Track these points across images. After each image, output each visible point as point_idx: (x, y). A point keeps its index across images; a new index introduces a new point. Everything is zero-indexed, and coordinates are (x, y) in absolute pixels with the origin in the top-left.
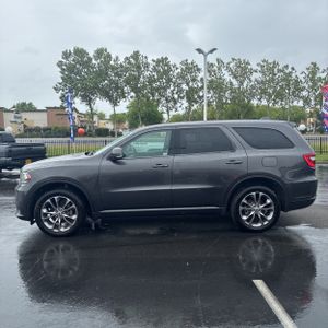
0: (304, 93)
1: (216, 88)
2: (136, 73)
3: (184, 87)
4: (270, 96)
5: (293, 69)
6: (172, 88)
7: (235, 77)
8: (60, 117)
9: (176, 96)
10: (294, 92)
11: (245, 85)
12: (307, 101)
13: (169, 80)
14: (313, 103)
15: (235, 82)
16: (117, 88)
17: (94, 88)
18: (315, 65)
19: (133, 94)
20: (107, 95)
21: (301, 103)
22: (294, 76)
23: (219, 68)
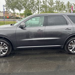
0: (66, 9)
1: (45, 7)
2: (25, 3)
3: (37, 7)
6: (34, 7)
7: (50, 4)
8: (6, 14)
9: (35, 9)
11: (52, 6)
12: (66, 11)
13: (34, 5)
14: (68, 11)
15: (50, 6)
16: (20, 7)
17: (14, 6)
19: (24, 8)
20: (18, 8)
21: (65, 12)
22: (64, 4)
23: (46, 2)
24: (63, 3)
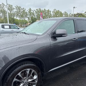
0: (28, 16)
4: (19, 16)
5: (25, 9)
10: (26, 16)
11: (12, 12)
15: (9, 11)
18: (30, 9)
23: (3, 6)
24: (24, 9)
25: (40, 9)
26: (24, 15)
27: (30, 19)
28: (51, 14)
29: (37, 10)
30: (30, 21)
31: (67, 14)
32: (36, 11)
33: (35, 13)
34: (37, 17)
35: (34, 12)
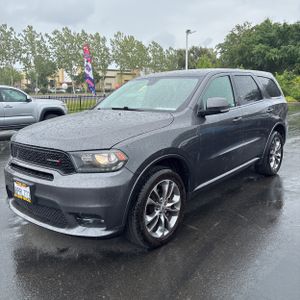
0: (24, 56)
5: (12, 29)
24: (8, 30)
25: (67, 32)
26: (9, 49)
27: (33, 64)
28: (106, 50)
29: (55, 33)
30: (32, 74)
31: (161, 50)
32: (53, 37)
33: (47, 44)
34: (60, 59)
35: (46, 39)
